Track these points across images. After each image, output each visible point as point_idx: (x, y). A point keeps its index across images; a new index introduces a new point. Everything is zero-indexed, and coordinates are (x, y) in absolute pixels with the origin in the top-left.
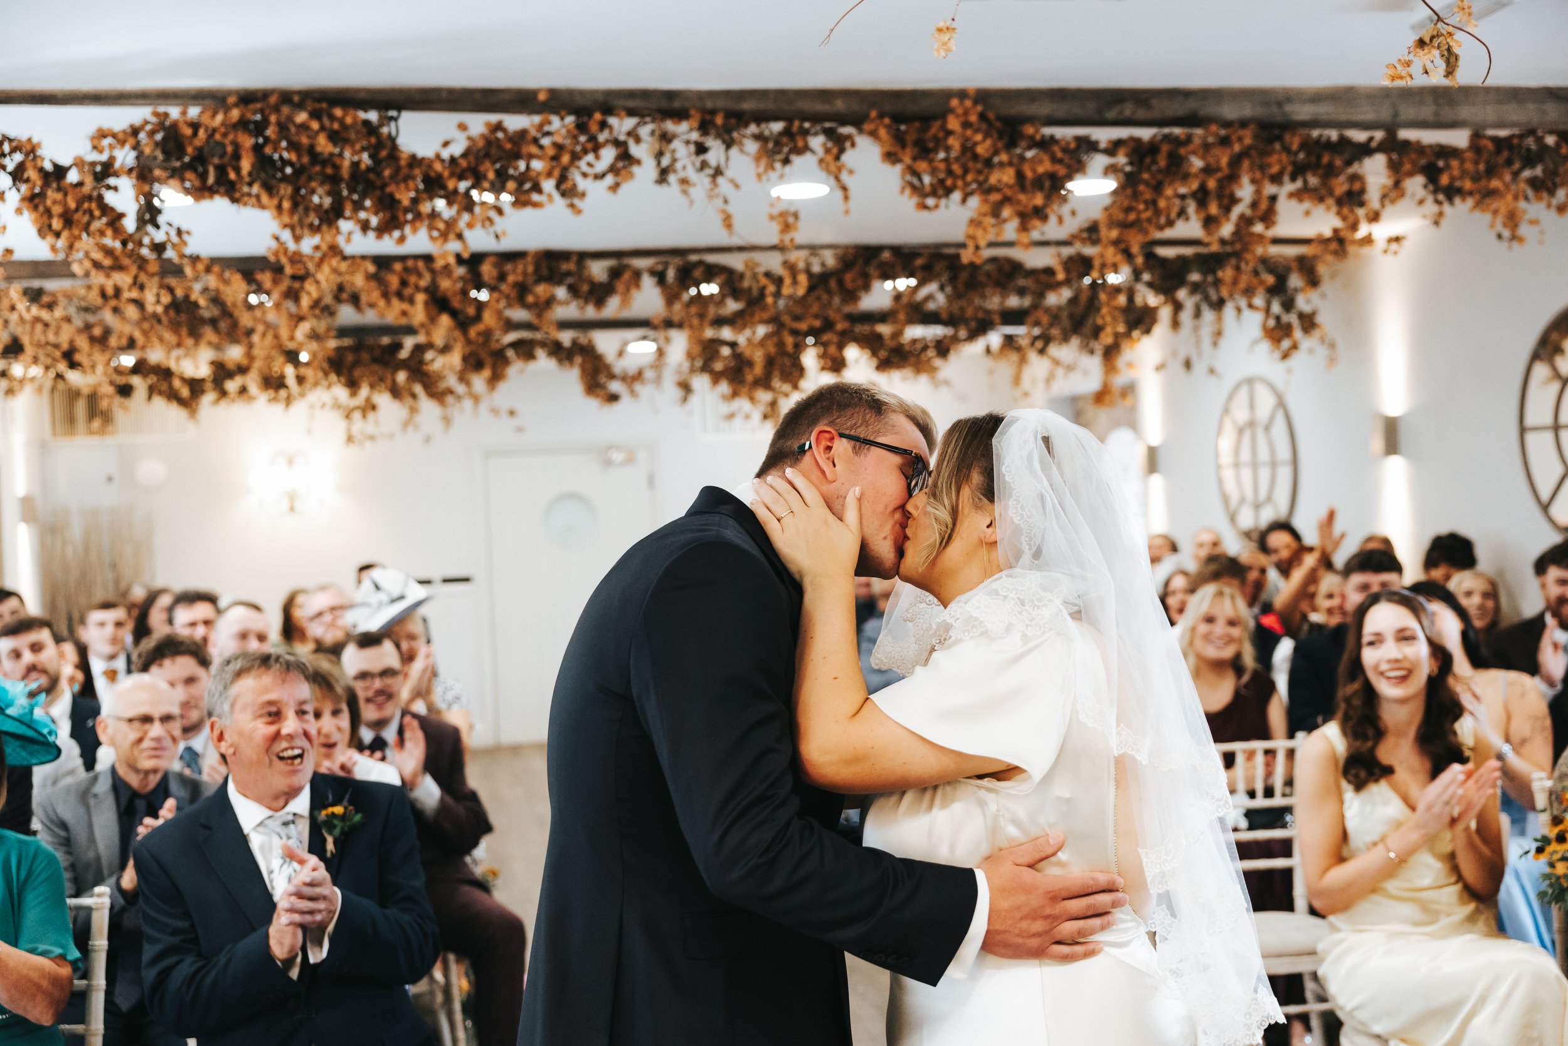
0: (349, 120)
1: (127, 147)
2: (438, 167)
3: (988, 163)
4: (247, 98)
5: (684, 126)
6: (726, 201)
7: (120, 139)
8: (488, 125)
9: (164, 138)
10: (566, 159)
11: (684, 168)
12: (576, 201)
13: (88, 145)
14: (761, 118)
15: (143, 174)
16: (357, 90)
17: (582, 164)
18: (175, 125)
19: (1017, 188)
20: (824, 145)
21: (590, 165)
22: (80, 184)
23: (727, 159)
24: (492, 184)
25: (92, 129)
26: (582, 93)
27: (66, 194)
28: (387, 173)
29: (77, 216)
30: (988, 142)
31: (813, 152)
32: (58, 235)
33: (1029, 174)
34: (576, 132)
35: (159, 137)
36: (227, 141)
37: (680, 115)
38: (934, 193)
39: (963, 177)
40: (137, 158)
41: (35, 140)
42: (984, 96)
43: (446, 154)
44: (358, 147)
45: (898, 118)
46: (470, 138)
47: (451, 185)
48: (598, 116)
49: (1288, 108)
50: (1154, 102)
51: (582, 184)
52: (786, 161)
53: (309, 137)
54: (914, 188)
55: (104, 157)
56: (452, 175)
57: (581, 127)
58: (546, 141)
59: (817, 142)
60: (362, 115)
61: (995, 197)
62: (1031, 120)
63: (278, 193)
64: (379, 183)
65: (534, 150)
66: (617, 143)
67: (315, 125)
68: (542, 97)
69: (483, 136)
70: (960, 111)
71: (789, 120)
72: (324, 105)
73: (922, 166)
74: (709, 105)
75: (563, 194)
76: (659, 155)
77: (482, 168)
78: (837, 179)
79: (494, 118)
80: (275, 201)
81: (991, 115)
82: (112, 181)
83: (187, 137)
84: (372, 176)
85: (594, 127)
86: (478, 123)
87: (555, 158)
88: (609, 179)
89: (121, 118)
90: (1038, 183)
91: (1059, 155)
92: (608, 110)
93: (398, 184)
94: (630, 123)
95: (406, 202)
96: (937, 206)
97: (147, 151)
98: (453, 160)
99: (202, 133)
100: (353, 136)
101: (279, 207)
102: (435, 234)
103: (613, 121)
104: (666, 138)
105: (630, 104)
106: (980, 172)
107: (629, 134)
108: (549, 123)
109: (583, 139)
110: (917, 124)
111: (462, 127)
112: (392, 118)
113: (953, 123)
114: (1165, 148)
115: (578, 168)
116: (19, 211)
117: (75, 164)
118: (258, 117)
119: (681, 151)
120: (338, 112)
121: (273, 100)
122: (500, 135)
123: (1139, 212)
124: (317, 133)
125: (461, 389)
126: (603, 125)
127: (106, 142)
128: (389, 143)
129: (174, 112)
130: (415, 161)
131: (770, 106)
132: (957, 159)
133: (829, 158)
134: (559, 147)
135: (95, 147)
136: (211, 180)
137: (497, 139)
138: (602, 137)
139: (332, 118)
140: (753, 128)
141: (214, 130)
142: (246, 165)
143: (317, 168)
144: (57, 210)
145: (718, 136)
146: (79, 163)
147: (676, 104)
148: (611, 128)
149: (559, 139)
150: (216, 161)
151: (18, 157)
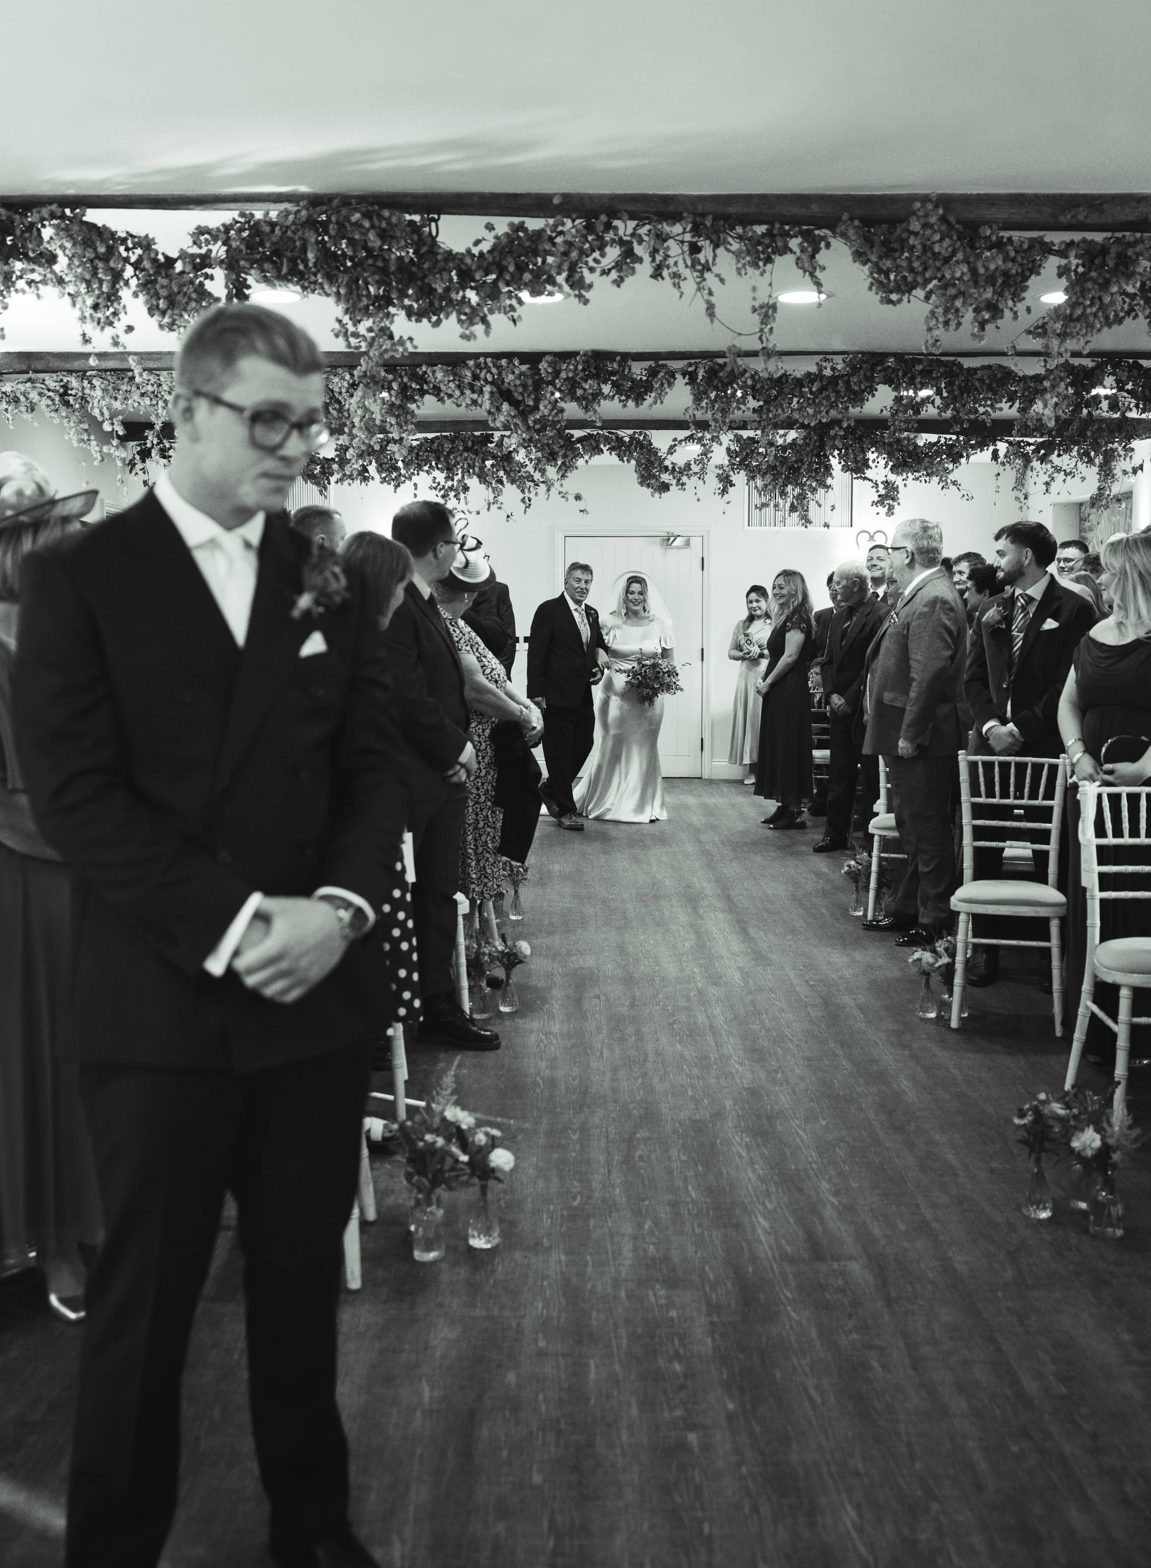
0: (394, 220)
1: (219, 243)
2: (468, 261)
3: (947, 260)
4: (316, 201)
5: (677, 229)
6: (711, 293)
7: (214, 235)
8: (511, 225)
9: (248, 236)
10: (574, 255)
11: (676, 263)
12: (583, 292)
13: (190, 241)
14: (747, 221)
15: (232, 265)
16: (405, 195)
17: (590, 260)
18: (258, 223)
19: (971, 284)
20: (800, 245)
21: (596, 261)
22: (182, 273)
23: (715, 256)
24: (512, 275)
25: (192, 229)
26: (591, 197)
27: (171, 281)
28: (426, 266)
29: (179, 298)
30: (947, 242)
31: (791, 251)
32: (163, 313)
33: (982, 271)
34: (585, 232)
35: (245, 234)
36: (297, 237)
37: (675, 217)
38: (898, 289)
39: (923, 274)
40: (227, 251)
41: (151, 236)
42: (946, 201)
43: (475, 251)
44: (403, 243)
45: (868, 222)
46: (497, 237)
47: (478, 276)
48: (603, 218)
50: (1105, 206)
51: (588, 277)
52: (769, 260)
53: (362, 234)
54: (880, 284)
55: (203, 251)
56: (479, 268)
57: (589, 228)
58: (559, 240)
59: (794, 243)
60: (408, 217)
61: (952, 291)
62: (989, 223)
63: (337, 281)
64: (420, 275)
65: (548, 246)
66: (621, 242)
67: (367, 224)
68: (556, 201)
69: (507, 234)
70: (921, 214)
71: (771, 223)
72: (376, 207)
73: (887, 263)
74: (700, 208)
75: (572, 287)
76: (654, 252)
77: (505, 263)
78: (812, 275)
79: (516, 220)
80: (334, 289)
81: (952, 219)
82: (208, 271)
83: (267, 234)
84: (414, 269)
85: (600, 228)
86: (502, 224)
87: (565, 254)
88: (614, 275)
89: (216, 218)
90: (991, 280)
91: (1012, 254)
92: (613, 214)
93: (434, 274)
94: (632, 224)
95: (440, 291)
96: (900, 301)
97: (234, 244)
98: (481, 254)
99: (277, 229)
100: (398, 234)
101: (338, 294)
102: (463, 317)
103: (616, 223)
104: (662, 238)
105: (632, 208)
106: (939, 269)
107: (633, 235)
108: (563, 224)
109: (590, 238)
110: (884, 226)
111: (490, 227)
112: (433, 220)
113: (915, 226)
114: (1114, 250)
115: (586, 263)
116: (135, 295)
117: (179, 258)
118: (324, 217)
119: (674, 248)
120: (386, 213)
121: (336, 202)
122: (521, 234)
123: (1085, 308)
124: (368, 230)
125: (537, 476)
126: (608, 226)
127: (202, 238)
128: (429, 240)
129: (259, 215)
130: (450, 255)
131: (753, 209)
132: (918, 257)
133: (804, 257)
134: (569, 244)
135: (195, 243)
136: (284, 270)
137: (519, 237)
138: (608, 237)
139: (380, 217)
140: (739, 230)
141: (287, 227)
142: (311, 256)
143: (370, 261)
144: (163, 292)
145: (708, 238)
146: (183, 255)
147: (671, 208)
148: (616, 229)
149: (569, 238)
150: (288, 254)
151: (139, 251)
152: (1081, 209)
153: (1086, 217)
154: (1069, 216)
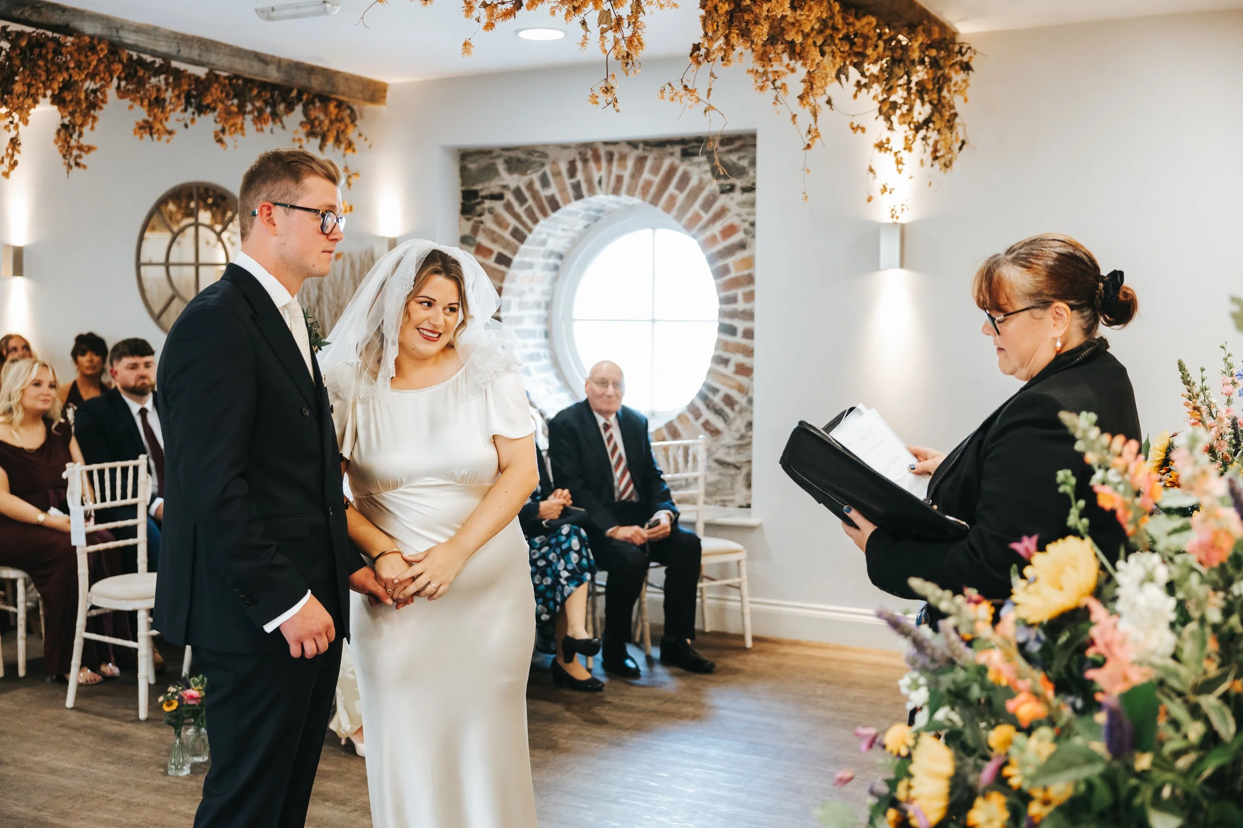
49: (122, 33)
152: (27, 8)
153: (30, 15)
154: (19, 12)
